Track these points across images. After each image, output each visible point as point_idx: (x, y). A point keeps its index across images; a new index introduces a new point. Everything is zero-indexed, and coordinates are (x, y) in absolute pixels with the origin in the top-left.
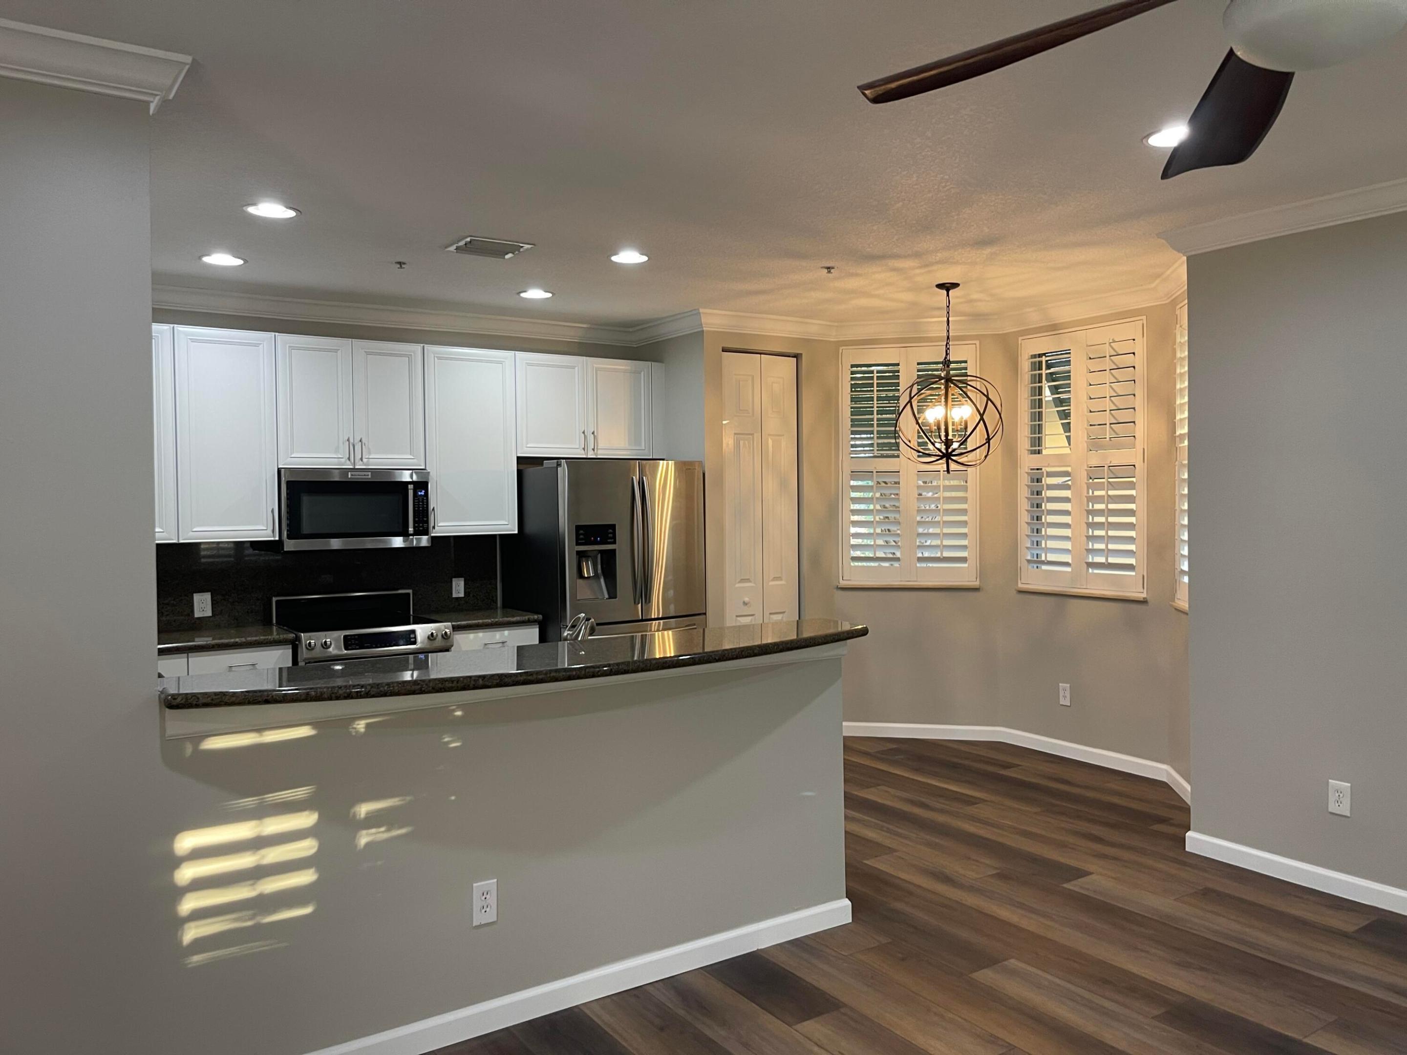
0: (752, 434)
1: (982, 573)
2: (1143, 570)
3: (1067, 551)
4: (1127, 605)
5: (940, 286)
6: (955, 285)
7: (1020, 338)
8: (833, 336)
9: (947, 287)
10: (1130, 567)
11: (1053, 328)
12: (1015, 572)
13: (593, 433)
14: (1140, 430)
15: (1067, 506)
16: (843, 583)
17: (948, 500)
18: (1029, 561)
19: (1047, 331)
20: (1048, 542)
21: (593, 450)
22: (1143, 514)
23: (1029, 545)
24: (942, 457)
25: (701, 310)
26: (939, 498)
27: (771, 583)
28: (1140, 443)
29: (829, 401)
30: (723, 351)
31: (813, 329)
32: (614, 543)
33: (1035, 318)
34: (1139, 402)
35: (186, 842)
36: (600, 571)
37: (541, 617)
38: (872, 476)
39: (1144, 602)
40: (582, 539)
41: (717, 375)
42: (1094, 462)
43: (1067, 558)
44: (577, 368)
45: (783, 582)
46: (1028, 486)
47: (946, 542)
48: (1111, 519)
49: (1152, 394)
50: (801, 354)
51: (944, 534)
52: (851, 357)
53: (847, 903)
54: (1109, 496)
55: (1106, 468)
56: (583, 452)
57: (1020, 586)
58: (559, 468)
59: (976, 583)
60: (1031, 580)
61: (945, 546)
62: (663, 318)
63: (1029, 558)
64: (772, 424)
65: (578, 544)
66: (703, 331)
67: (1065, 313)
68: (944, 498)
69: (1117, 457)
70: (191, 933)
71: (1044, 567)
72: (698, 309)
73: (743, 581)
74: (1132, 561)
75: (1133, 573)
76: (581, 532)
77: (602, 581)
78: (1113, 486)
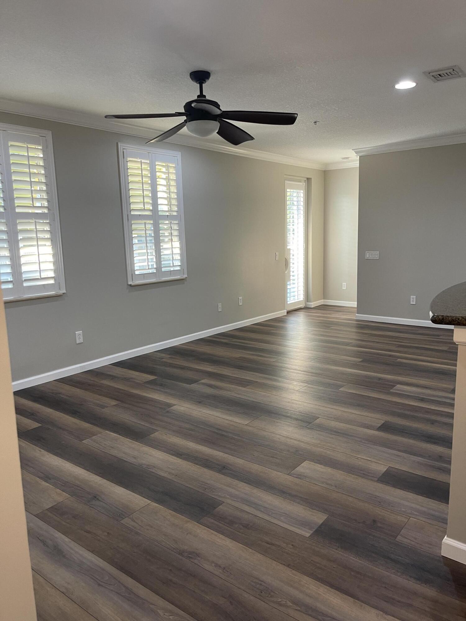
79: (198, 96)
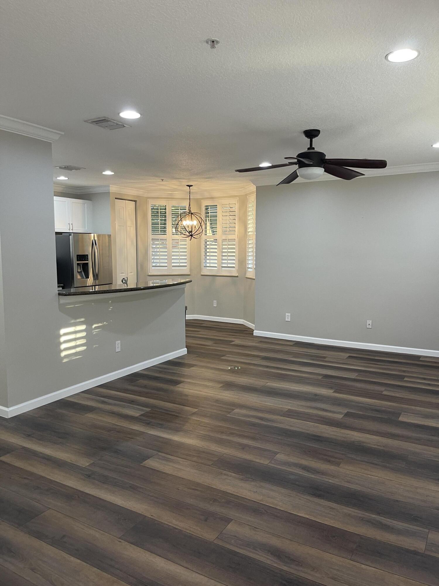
0: (124, 226)
1: (191, 270)
2: (237, 268)
3: (216, 263)
4: (232, 278)
5: (188, 186)
6: (192, 186)
7: (202, 200)
8: (146, 195)
9: (190, 186)
10: (234, 267)
11: (212, 198)
12: (200, 269)
13: (72, 224)
14: (236, 229)
15: (216, 250)
16: (150, 274)
17: (181, 248)
18: (204, 266)
19: (210, 199)
20: (211, 261)
21: (72, 230)
22: (237, 253)
23: (204, 262)
24: (190, 236)
25: (110, 186)
26: (179, 248)
27: (130, 274)
28: (236, 233)
29: (145, 216)
30: (116, 199)
31: (141, 193)
32: (88, 261)
33: (207, 195)
34: (236, 222)
35: (63, 331)
36: (82, 270)
37: (63, 285)
38: (159, 240)
39: (237, 277)
40: (78, 259)
41: (113, 206)
42: (224, 238)
43: (216, 265)
44: (66, 202)
45: (133, 274)
46: (204, 244)
47: (181, 261)
48: (229, 254)
49: (240, 219)
50: (137, 201)
51: (180, 259)
52: (151, 203)
53: (186, 349)
54: (228, 248)
55: (227, 240)
56: (69, 230)
57: (202, 274)
58: (70, 236)
59: (189, 273)
60: (205, 272)
61: (180, 262)
62: (94, 186)
63: (204, 265)
64: (129, 223)
65: (77, 261)
66: (110, 192)
67: (216, 194)
68: (180, 248)
69: (230, 237)
70: (63, 354)
71: (207, 268)
72: (109, 185)
73: (122, 273)
74: (234, 266)
75: (234, 269)
76: (79, 257)
77: (83, 273)
78: (229, 245)
79: (308, 149)
